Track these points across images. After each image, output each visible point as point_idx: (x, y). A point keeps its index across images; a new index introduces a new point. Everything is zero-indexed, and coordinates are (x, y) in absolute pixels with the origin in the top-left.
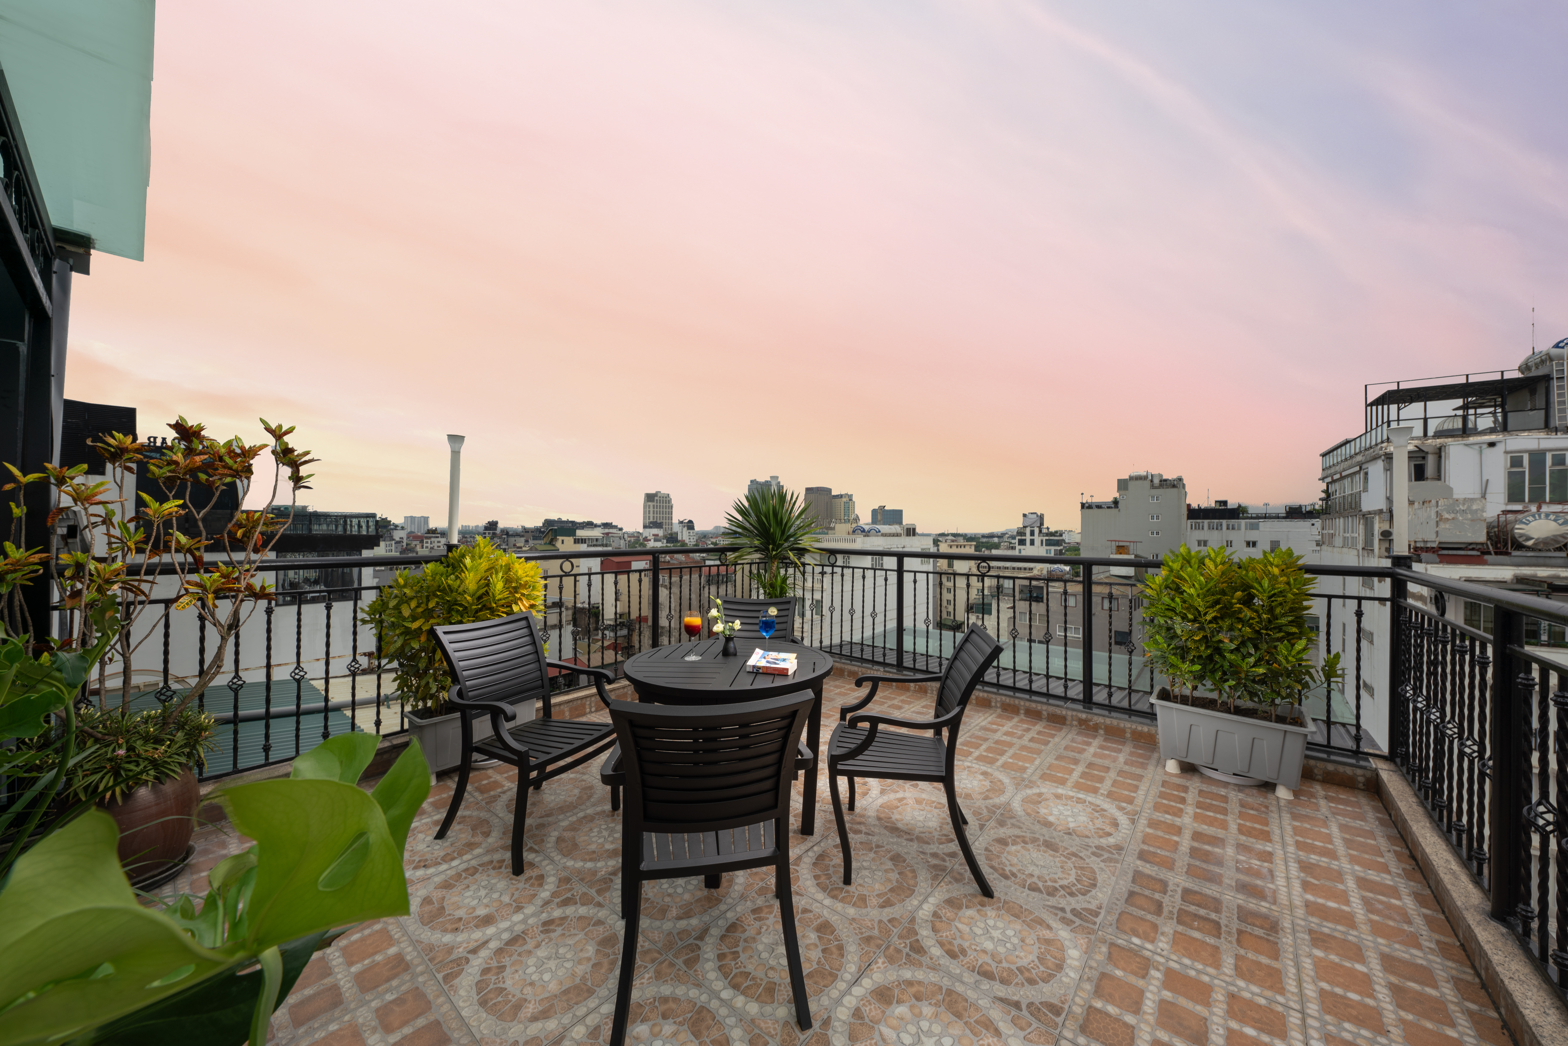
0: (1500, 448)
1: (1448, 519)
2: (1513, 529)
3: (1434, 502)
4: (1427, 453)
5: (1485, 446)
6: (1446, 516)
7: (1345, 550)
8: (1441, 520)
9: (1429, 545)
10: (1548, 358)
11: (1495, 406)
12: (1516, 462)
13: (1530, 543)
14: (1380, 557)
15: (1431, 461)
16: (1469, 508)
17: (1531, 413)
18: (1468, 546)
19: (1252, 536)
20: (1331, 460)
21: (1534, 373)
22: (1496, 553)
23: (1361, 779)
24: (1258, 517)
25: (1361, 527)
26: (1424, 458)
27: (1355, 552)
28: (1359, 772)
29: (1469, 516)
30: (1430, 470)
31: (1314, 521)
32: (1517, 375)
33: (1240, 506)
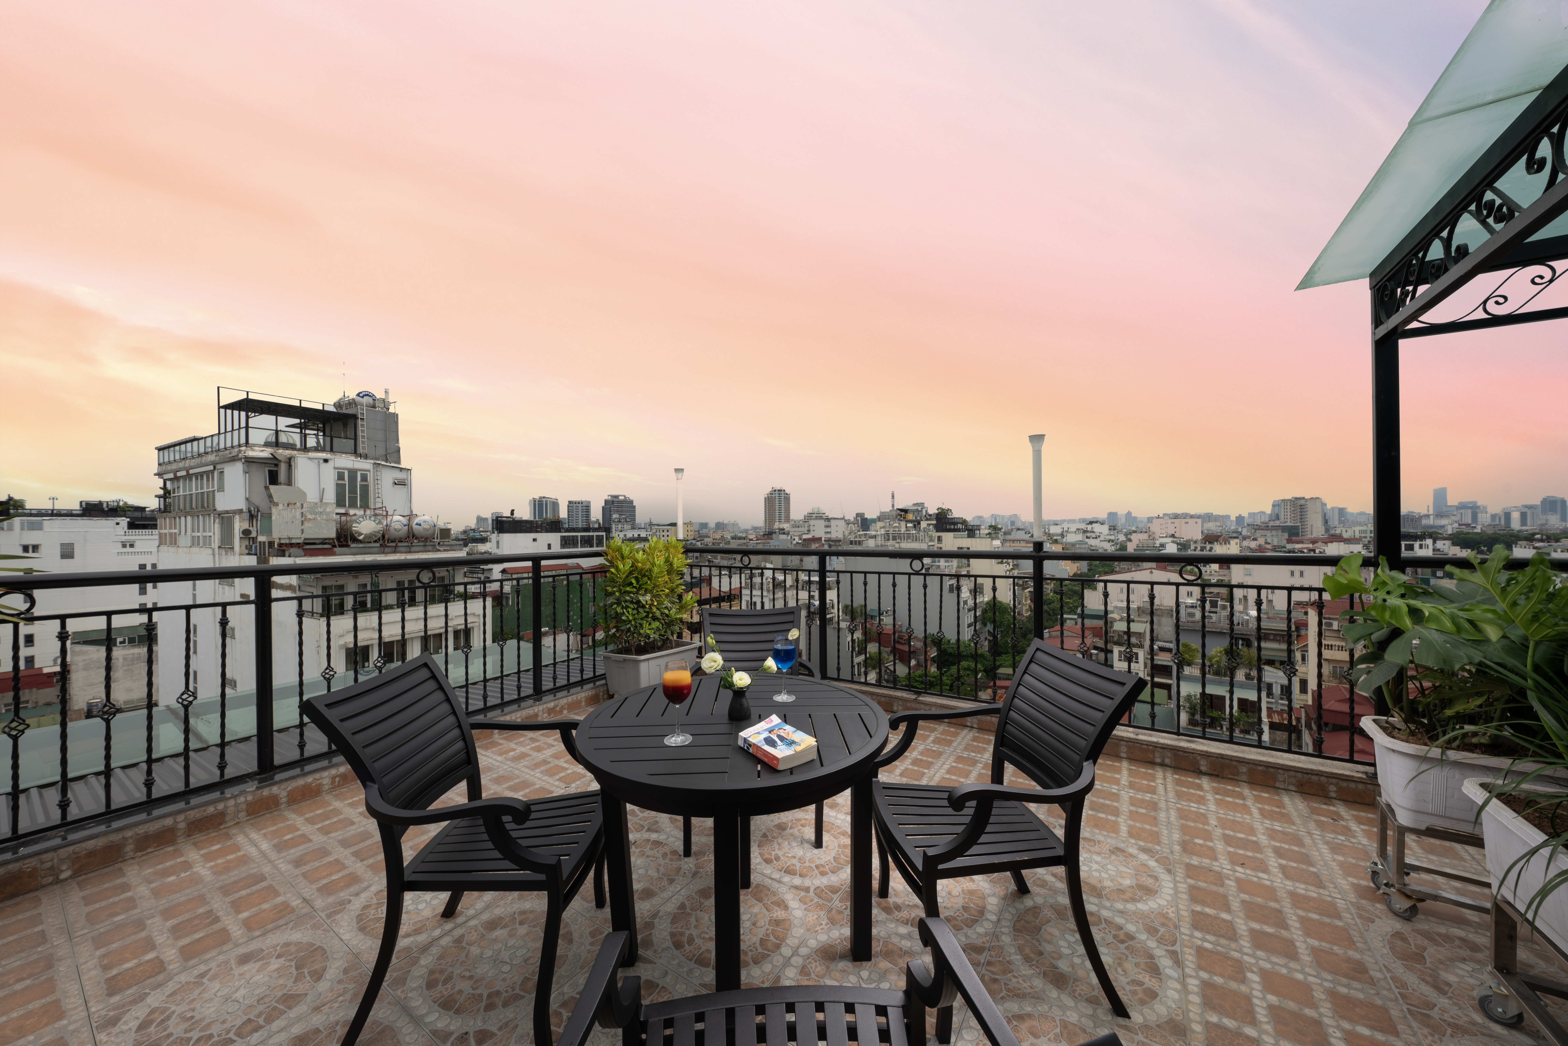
0: (330, 464)
1: (310, 519)
2: (351, 526)
3: (298, 504)
4: (280, 461)
5: (322, 461)
6: (309, 516)
7: (194, 549)
8: (305, 519)
9: (294, 541)
10: (352, 403)
11: (318, 430)
12: (341, 476)
13: (361, 538)
14: (241, 554)
15: (283, 468)
16: (324, 510)
17: (344, 440)
18: (324, 541)
19: (31, 538)
20: (168, 456)
21: (344, 411)
22: (340, 546)
24: (41, 514)
25: (217, 526)
26: (276, 465)
27: (210, 551)
29: (325, 517)
30: (282, 476)
31: (118, 519)
32: (333, 409)
33: (11, 498)
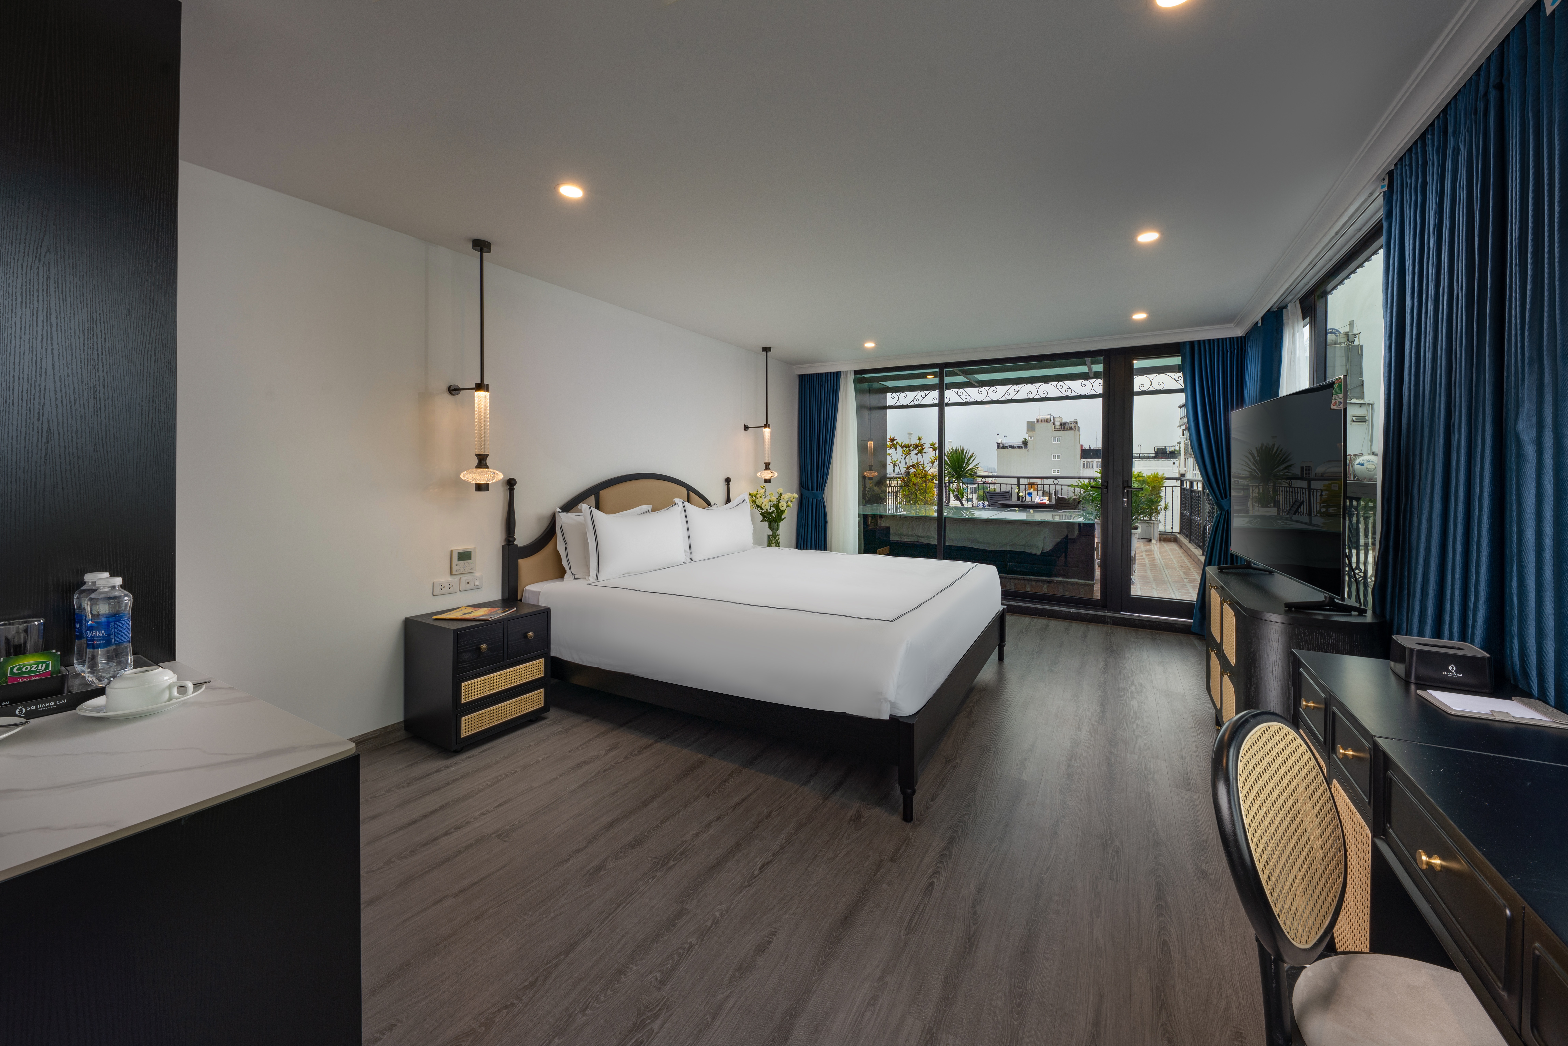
23: (1172, 538)
28: (1172, 536)
